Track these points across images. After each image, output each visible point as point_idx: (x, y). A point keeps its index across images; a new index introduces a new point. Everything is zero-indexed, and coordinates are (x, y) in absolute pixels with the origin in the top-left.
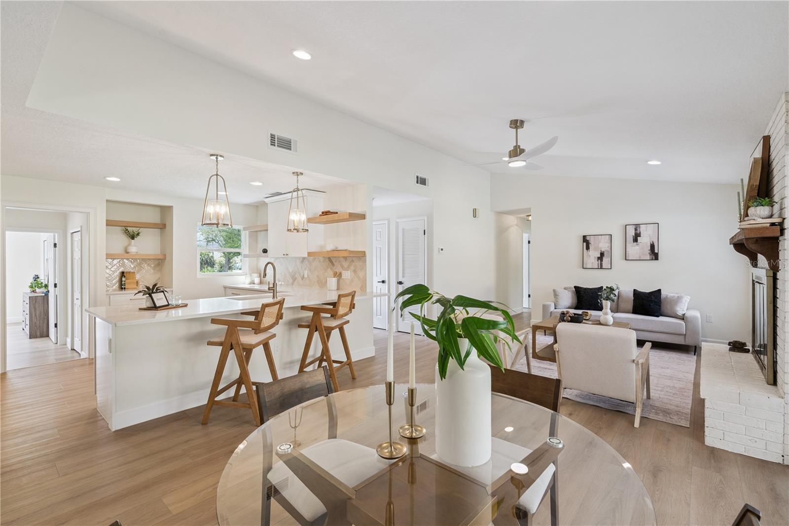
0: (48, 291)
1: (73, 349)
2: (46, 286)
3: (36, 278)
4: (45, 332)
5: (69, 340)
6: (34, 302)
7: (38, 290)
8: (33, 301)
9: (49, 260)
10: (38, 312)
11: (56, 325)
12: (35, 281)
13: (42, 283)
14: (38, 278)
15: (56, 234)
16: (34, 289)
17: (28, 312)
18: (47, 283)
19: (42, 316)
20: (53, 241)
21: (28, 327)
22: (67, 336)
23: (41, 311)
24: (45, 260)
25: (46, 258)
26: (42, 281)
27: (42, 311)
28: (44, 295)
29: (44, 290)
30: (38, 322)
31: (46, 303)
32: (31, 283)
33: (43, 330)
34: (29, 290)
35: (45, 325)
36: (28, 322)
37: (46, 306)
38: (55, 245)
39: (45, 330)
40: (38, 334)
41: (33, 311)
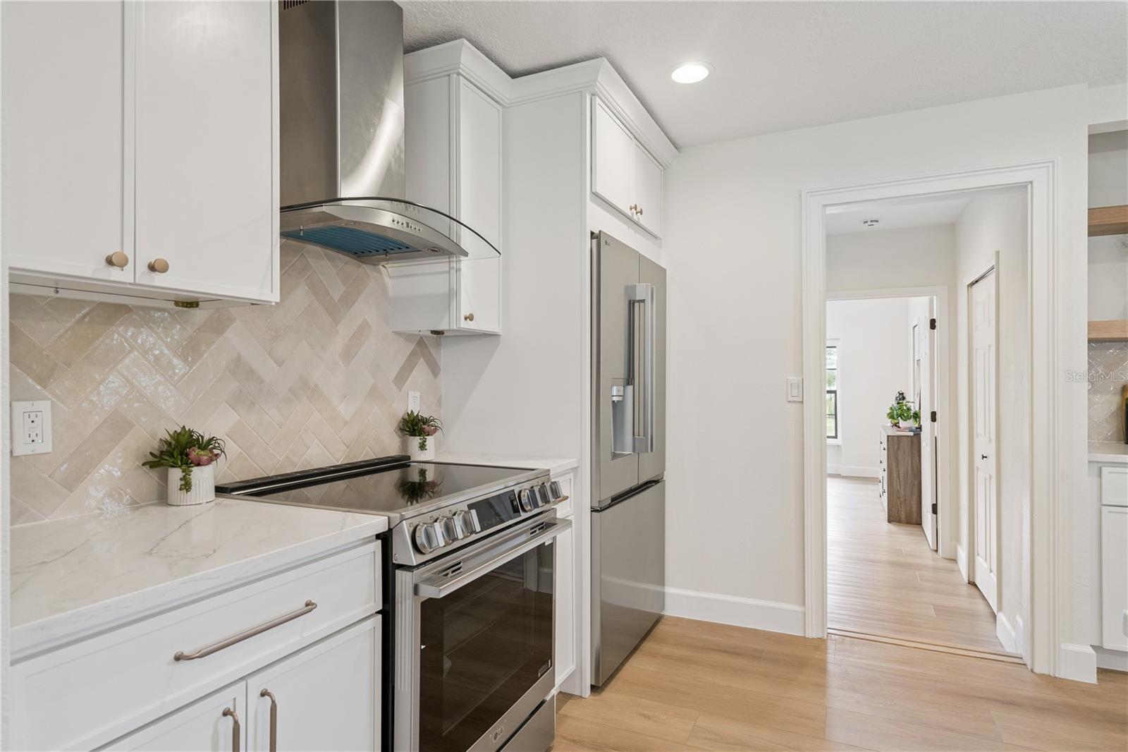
0: (920, 428)
1: (972, 584)
2: (917, 416)
3: (902, 397)
4: (915, 514)
5: (963, 555)
6: (896, 447)
7: (902, 424)
8: (894, 443)
9: (922, 362)
10: (902, 471)
11: (935, 509)
12: (898, 403)
13: (909, 409)
14: (904, 398)
15: (935, 297)
16: (896, 421)
17: (885, 465)
18: (917, 409)
19: (910, 480)
20: (927, 315)
21: (886, 494)
22: (957, 539)
23: (907, 470)
24: (916, 361)
25: (917, 358)
26: (909, 404)
27: (910, 469)
28: (912, 434)
29: (911, 423)
30: (902, 491)
31: (915, 452)
32: (891, 408)
33: (911, 507)
34: (889, 422)
35: (915, 497)
36: (886, 488)
37: (917, 459)
38: (933, 324)
39: (914, 509)
40: (903, 515)
41: (894, 465)
